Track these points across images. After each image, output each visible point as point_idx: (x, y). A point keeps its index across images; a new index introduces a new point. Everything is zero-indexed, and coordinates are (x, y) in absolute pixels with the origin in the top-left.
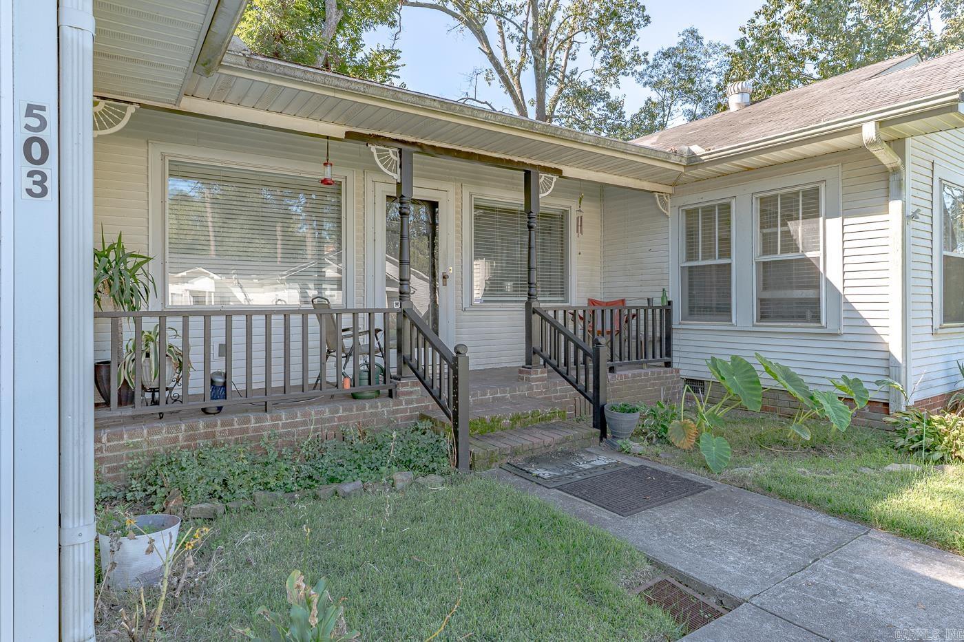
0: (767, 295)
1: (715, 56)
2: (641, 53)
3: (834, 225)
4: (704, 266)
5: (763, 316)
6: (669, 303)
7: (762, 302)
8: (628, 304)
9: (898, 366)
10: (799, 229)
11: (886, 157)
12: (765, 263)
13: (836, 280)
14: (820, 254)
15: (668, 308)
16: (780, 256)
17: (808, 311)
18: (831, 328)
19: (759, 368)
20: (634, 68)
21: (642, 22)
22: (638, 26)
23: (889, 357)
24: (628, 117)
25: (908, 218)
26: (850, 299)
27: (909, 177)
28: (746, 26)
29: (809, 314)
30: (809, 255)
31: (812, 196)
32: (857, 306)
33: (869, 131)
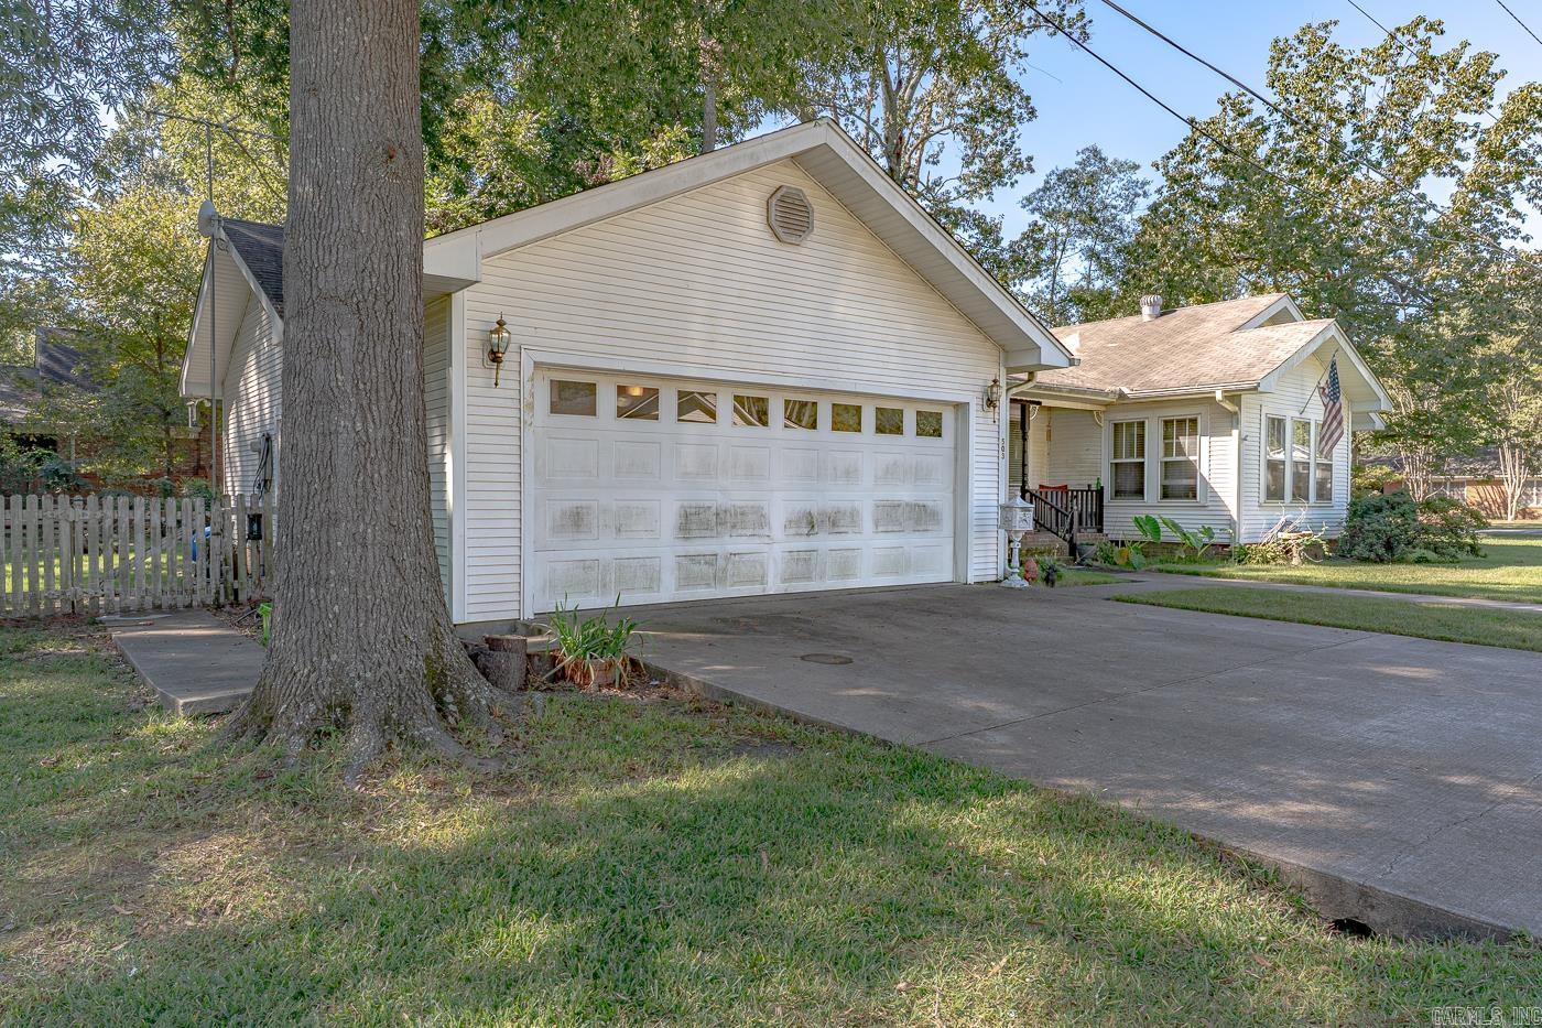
0: (1167, 483)
1: (1122, 176)
2: (1023, 157)
3: (1205, 440)
4: (1127, 463)
5: (1165, 496)
6: (1102, 488)
7: (1165, 488)
8: (1069, 488)
9: (1235, 523)
10: (1185, 441)
11: (1229, 406)
12: (1166, 463)
13: (1206, 475)
14: (1196, 458)
15: (1100, 492)
16: (1175, 458)
17: (1190, 493)
18: (1202, 503)
19: (1159, 521)
20: (1015, 178)
21: (1025, 115)
22: (1020, 119)
23: (1231, 519)
24: (1005, 244)
25: (1242, 439)
26: (1213, 485)
27: (1244, 417)
28: (1160, 162)
29: (1191, 495)
30: (1191, 458)
31: (1194, 421)
32: (1216, 490)
33: (1219, 396)
